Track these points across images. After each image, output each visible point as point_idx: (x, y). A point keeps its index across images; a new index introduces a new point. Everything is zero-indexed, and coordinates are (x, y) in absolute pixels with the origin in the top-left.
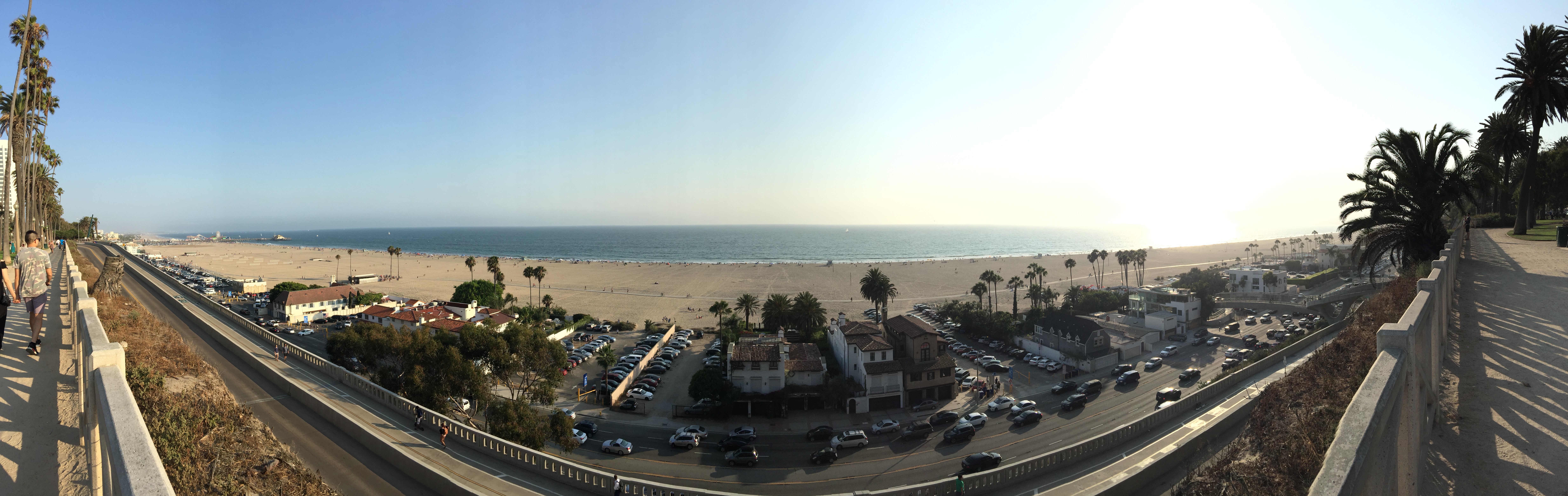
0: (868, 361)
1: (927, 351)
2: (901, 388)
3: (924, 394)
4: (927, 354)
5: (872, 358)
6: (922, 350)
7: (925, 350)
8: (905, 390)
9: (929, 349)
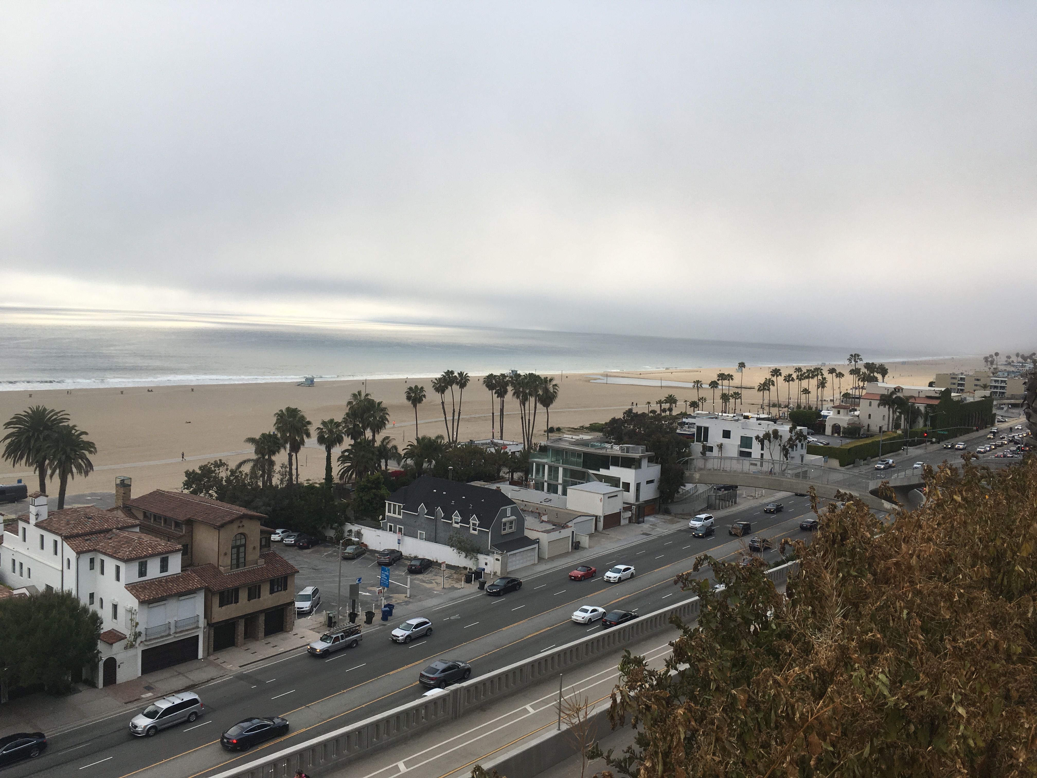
0: (136, 578)
1: (242, 549)
2: (202, 622)
3: (241, 628)
4: (242, 555)
5: (142, 573)
6: (233, 548)
7: (238, 547)
8: (209, 625)
9: (245, 545)
